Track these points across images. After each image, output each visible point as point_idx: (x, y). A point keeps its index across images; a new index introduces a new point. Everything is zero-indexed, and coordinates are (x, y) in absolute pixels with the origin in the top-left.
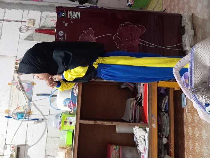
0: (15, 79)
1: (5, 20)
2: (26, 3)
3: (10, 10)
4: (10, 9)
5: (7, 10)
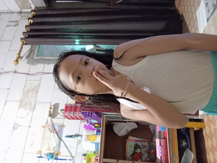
0: (48, 122)
5: (46, 65)
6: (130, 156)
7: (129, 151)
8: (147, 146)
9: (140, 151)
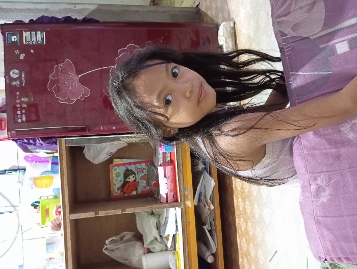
6: (119, 189)
7: (115, 182)
8: (145, 169)
9: (134, 179)
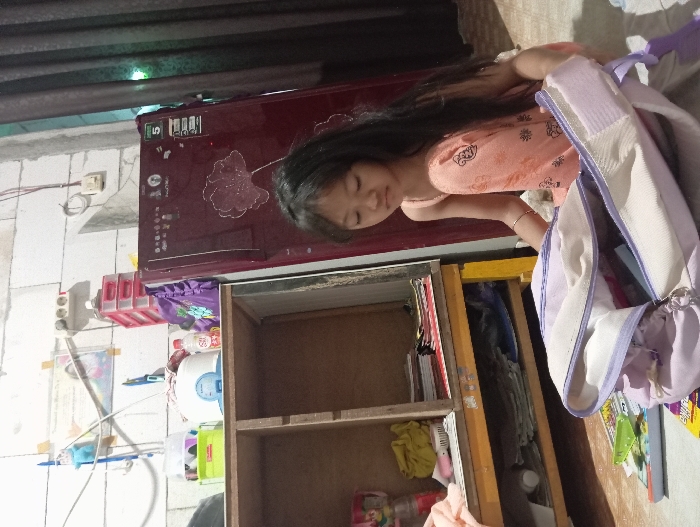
0: (62, 348)
1: (22, 188)
2: (77, 134)
3: (34, 162)
4: (35, 159)
5: (26, 162)
